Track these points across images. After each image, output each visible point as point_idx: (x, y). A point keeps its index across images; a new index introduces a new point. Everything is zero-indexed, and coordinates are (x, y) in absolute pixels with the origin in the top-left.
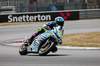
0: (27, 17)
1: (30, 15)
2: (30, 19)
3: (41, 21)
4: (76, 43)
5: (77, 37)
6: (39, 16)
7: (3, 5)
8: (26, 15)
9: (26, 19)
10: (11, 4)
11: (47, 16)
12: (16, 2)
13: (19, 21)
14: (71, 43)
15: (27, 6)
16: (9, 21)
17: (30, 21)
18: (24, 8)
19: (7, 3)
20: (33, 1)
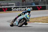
0: (21, 8)
1: (22, 7)
2: (22, 9)
4: (44, 21)
5: (45, 18)
7: (9, 2)
8: (20, 7)
9: (20, 9)
10: (13, 2)
11: (30, 8)
12: (16, 1)
13: (17, 10)
14: (42, 21)
15: (21, 3)
16: (12, 10)
17: (22, 10)
18: (19, 4)
19: (11, 2)
20: (24, 1)
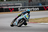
1: (29, 8)
3: (34, 11)
6: (33, 8)
7: (16, 3)
10: (20, 3)
12: (22, 1)
15: (27, 3)
